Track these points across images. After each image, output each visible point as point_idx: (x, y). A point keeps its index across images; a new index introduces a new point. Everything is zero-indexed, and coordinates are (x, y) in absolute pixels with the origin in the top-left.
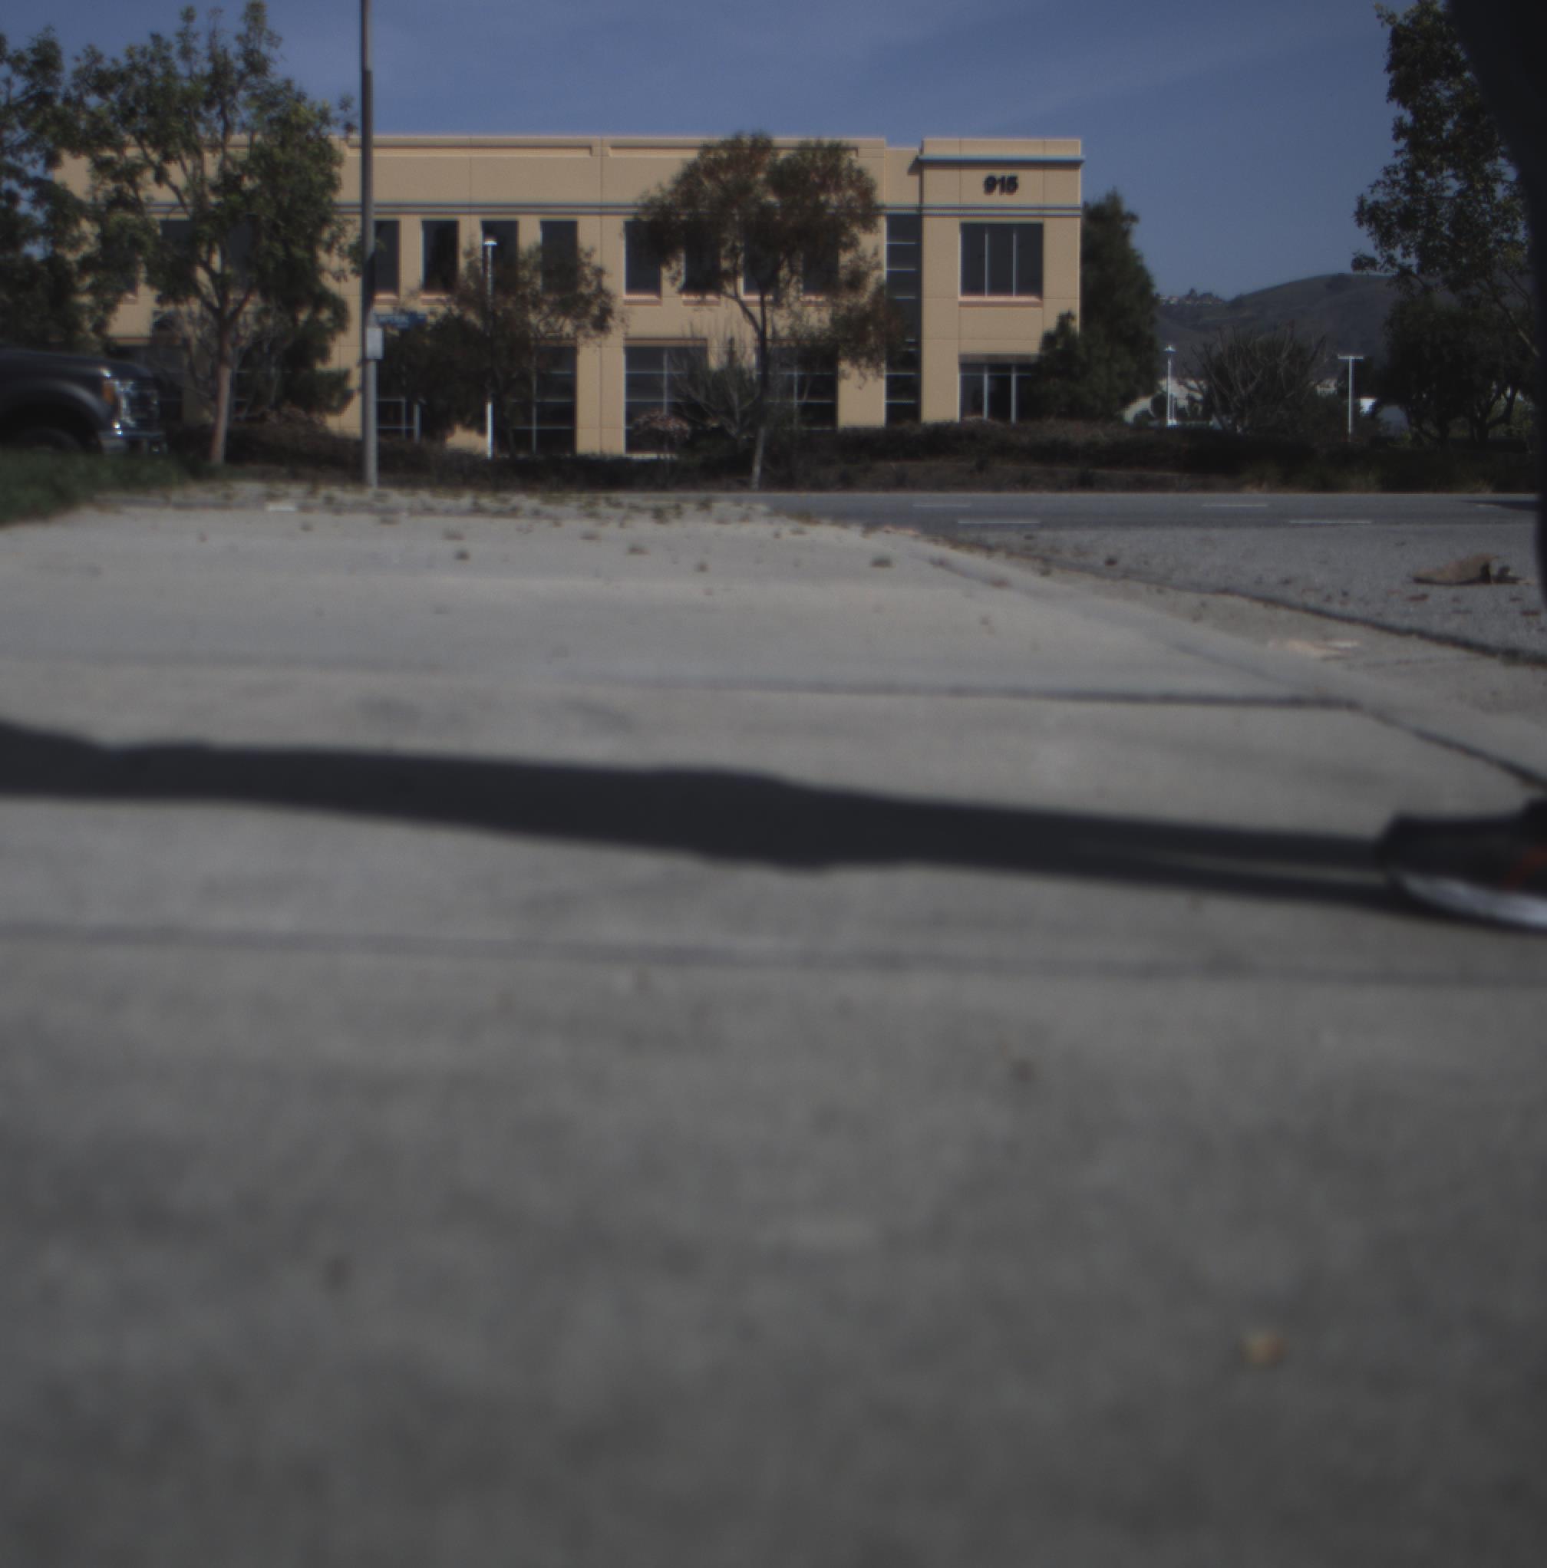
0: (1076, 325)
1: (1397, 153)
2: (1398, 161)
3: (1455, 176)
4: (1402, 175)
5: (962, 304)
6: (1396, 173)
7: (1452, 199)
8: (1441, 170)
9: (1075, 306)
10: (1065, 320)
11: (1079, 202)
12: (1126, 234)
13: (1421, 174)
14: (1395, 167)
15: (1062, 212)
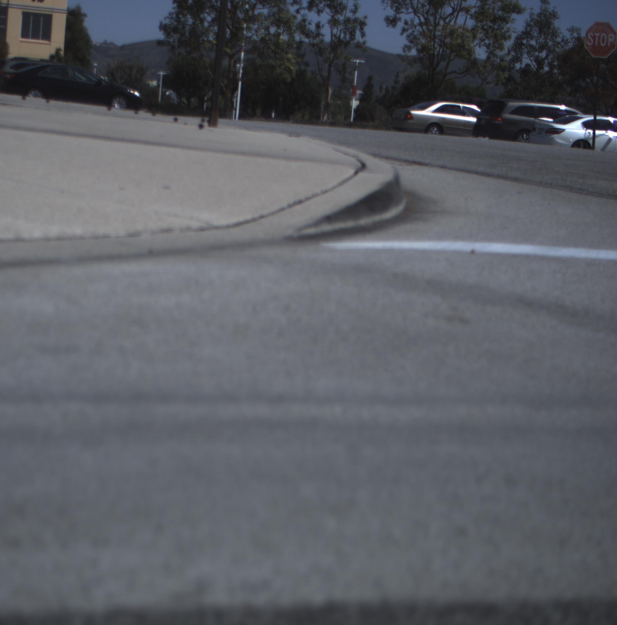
0: (62, 53)
1: (174, 8)
2: (174, 11)
3: (191, 18)
4: (174, 16)
5: (21, 42)
6: (173, 15)
7: (190, 25)
8: (186, 15)
9: (62, 46)
10: (58, 51)
11: (66, 8)
12: (82, 21)
13: (181, 16)
14: (172, 13)
15: (59, 11)
